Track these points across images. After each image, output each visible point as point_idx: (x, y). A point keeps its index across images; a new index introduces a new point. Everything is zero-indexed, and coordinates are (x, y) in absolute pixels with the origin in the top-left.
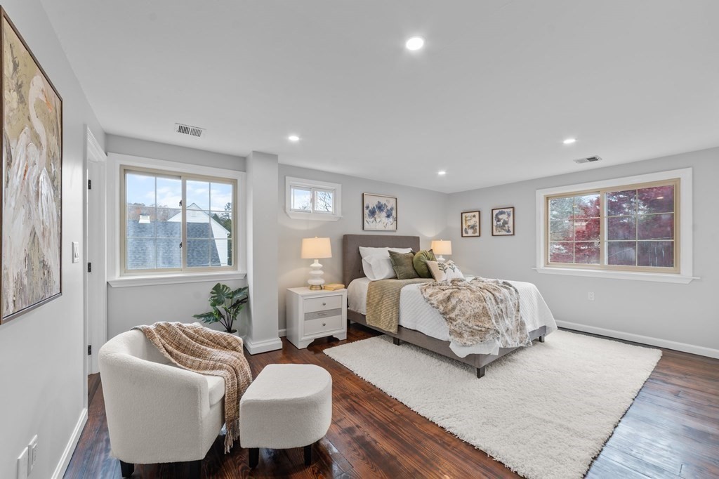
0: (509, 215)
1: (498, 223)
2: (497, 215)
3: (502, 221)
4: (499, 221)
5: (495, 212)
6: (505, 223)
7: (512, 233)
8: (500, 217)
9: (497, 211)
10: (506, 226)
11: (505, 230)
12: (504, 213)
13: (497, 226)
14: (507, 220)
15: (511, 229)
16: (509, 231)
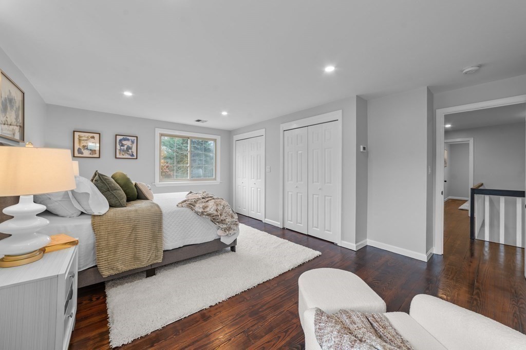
0: (133, 142)
1: (122, 148)
2: (121, 141)
3: (126, 147)
4: (123, 145)
5: (119, 138)
6: (129, 148)
7: (135, 157)
8: (124, 142)
9: (122, 137)
10: (130, 151)
11: (129, 154)
12: (128, 140)
13: (120, 150)
14: (130, 146)
15: (135, 154)
16: (132, 155)
